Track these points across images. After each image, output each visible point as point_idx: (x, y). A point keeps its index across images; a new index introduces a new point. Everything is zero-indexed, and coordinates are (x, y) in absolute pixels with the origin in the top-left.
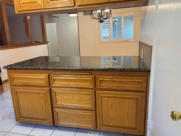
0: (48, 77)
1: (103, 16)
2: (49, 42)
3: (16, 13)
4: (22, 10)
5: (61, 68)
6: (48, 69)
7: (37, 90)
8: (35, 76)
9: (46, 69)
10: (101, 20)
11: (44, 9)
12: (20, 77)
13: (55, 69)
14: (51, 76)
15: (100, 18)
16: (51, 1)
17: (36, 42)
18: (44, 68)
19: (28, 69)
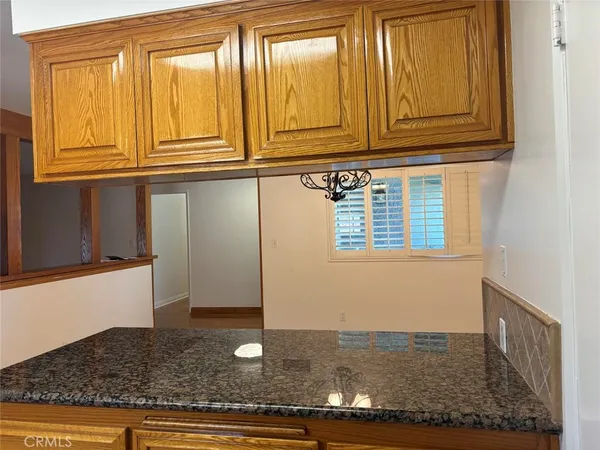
0: (123, 439)
1: (343, 179)
2: (156, 257)
3: (36, 181)
4: (60, 171)
6: (126, 406)
9: (118, 406)
10: (335, 194)
11: (137, 169)
13: (156, 406)
14: (139, 437)
15: (332, 185)
16: (162, 143)
17: (112, 258)
18: (110, 401)
19: (46, 402)
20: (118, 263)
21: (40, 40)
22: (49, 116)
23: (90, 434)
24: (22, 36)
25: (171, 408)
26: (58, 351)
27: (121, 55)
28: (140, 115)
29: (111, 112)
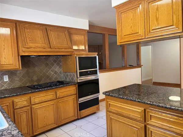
0: (143, 111)
2: (142, 65)
3: (118, 44)
4: (124, 41)
5: (161, 105)
6: (144, 103)
7: (130, 122)
8: (130, 107)
9: (142, 102)
12: (116, 104)
13: (153, 104)
14: (148, 112)
16: (153, 30)
17: (130, 66)
18: (140, 101)
19: (124, 99)
20: (132, 67)
21: (118, 7)
22: (121, 27)
23: (135, 108)
24: (114, 7)
25: (158, 106)
26: (123, 87)
27: (140, 6)
28: (146, 23)
29: (137, 23)
